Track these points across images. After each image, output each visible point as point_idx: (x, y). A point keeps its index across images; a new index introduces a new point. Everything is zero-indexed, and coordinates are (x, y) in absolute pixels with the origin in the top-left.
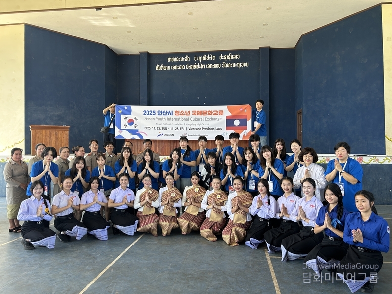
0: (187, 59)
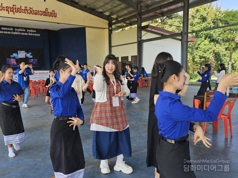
0: (12, 29)
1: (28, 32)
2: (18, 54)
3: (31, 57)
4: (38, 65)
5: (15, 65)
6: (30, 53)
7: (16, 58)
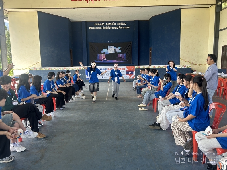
0: (103, 24)
1: (118, 26)
2: (108, 50)
3: (120, 51)
4: (126, 60)
5: (105, 60)
6: (119, 48)
7: (106, 53)
